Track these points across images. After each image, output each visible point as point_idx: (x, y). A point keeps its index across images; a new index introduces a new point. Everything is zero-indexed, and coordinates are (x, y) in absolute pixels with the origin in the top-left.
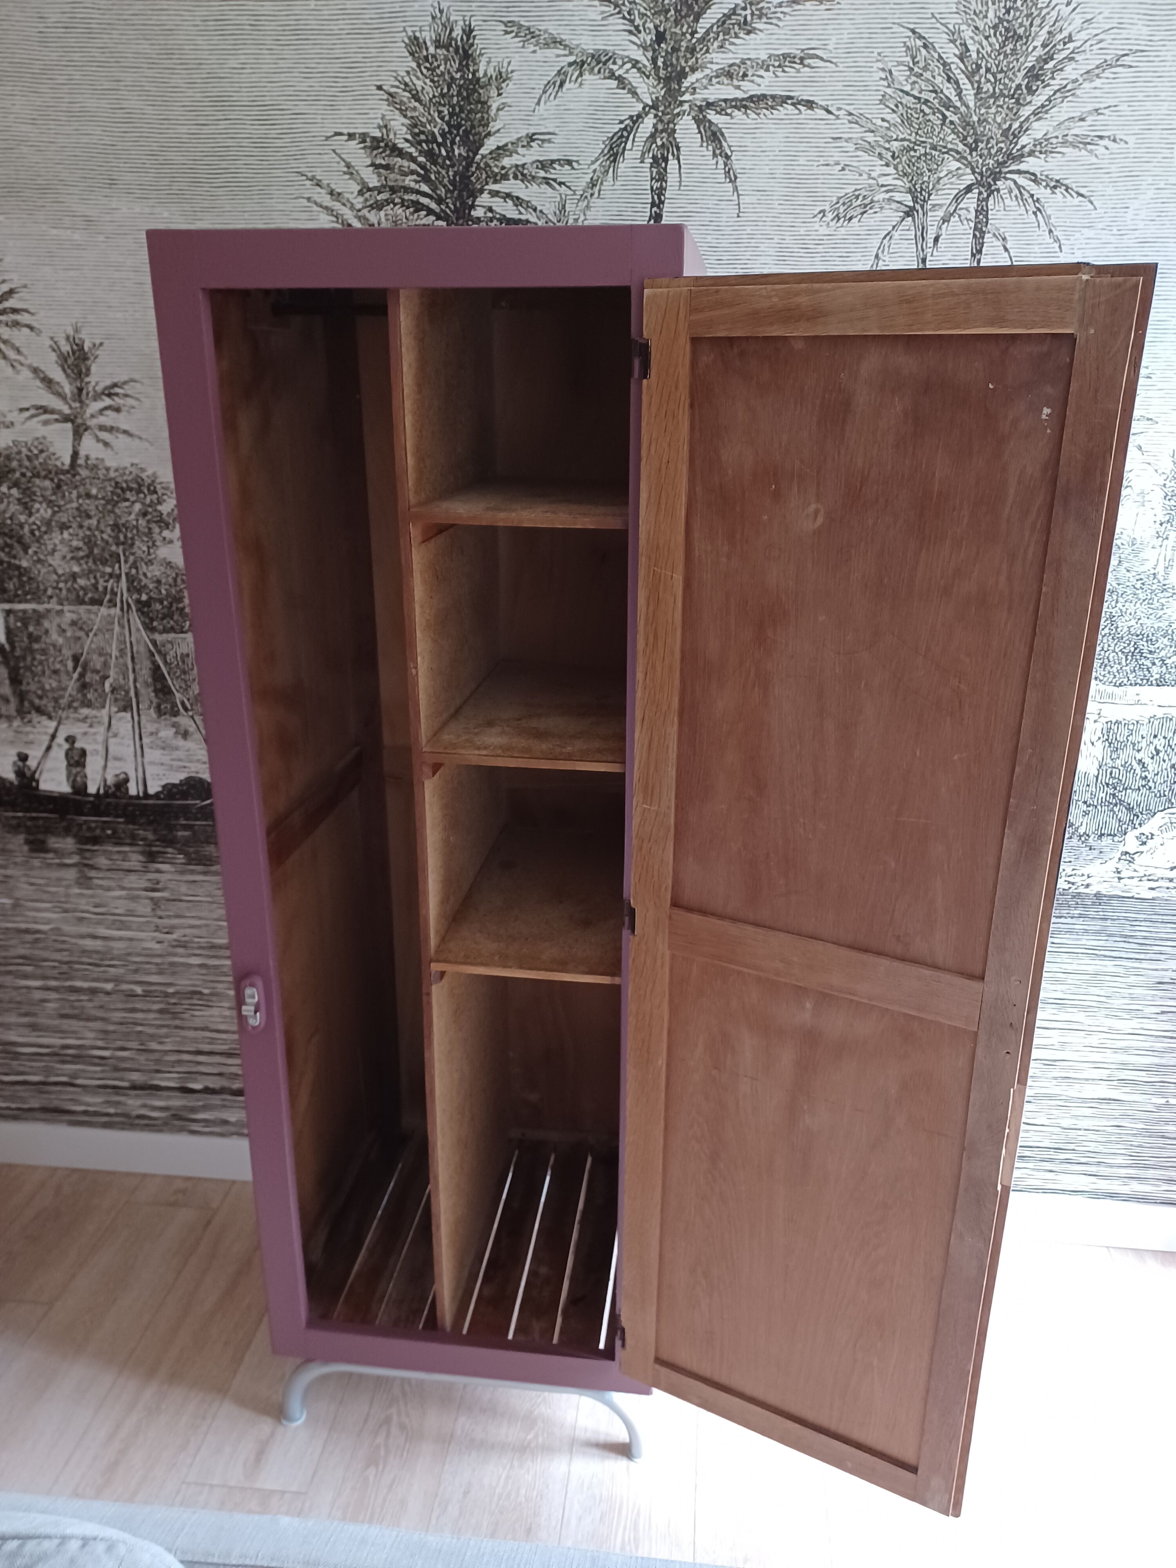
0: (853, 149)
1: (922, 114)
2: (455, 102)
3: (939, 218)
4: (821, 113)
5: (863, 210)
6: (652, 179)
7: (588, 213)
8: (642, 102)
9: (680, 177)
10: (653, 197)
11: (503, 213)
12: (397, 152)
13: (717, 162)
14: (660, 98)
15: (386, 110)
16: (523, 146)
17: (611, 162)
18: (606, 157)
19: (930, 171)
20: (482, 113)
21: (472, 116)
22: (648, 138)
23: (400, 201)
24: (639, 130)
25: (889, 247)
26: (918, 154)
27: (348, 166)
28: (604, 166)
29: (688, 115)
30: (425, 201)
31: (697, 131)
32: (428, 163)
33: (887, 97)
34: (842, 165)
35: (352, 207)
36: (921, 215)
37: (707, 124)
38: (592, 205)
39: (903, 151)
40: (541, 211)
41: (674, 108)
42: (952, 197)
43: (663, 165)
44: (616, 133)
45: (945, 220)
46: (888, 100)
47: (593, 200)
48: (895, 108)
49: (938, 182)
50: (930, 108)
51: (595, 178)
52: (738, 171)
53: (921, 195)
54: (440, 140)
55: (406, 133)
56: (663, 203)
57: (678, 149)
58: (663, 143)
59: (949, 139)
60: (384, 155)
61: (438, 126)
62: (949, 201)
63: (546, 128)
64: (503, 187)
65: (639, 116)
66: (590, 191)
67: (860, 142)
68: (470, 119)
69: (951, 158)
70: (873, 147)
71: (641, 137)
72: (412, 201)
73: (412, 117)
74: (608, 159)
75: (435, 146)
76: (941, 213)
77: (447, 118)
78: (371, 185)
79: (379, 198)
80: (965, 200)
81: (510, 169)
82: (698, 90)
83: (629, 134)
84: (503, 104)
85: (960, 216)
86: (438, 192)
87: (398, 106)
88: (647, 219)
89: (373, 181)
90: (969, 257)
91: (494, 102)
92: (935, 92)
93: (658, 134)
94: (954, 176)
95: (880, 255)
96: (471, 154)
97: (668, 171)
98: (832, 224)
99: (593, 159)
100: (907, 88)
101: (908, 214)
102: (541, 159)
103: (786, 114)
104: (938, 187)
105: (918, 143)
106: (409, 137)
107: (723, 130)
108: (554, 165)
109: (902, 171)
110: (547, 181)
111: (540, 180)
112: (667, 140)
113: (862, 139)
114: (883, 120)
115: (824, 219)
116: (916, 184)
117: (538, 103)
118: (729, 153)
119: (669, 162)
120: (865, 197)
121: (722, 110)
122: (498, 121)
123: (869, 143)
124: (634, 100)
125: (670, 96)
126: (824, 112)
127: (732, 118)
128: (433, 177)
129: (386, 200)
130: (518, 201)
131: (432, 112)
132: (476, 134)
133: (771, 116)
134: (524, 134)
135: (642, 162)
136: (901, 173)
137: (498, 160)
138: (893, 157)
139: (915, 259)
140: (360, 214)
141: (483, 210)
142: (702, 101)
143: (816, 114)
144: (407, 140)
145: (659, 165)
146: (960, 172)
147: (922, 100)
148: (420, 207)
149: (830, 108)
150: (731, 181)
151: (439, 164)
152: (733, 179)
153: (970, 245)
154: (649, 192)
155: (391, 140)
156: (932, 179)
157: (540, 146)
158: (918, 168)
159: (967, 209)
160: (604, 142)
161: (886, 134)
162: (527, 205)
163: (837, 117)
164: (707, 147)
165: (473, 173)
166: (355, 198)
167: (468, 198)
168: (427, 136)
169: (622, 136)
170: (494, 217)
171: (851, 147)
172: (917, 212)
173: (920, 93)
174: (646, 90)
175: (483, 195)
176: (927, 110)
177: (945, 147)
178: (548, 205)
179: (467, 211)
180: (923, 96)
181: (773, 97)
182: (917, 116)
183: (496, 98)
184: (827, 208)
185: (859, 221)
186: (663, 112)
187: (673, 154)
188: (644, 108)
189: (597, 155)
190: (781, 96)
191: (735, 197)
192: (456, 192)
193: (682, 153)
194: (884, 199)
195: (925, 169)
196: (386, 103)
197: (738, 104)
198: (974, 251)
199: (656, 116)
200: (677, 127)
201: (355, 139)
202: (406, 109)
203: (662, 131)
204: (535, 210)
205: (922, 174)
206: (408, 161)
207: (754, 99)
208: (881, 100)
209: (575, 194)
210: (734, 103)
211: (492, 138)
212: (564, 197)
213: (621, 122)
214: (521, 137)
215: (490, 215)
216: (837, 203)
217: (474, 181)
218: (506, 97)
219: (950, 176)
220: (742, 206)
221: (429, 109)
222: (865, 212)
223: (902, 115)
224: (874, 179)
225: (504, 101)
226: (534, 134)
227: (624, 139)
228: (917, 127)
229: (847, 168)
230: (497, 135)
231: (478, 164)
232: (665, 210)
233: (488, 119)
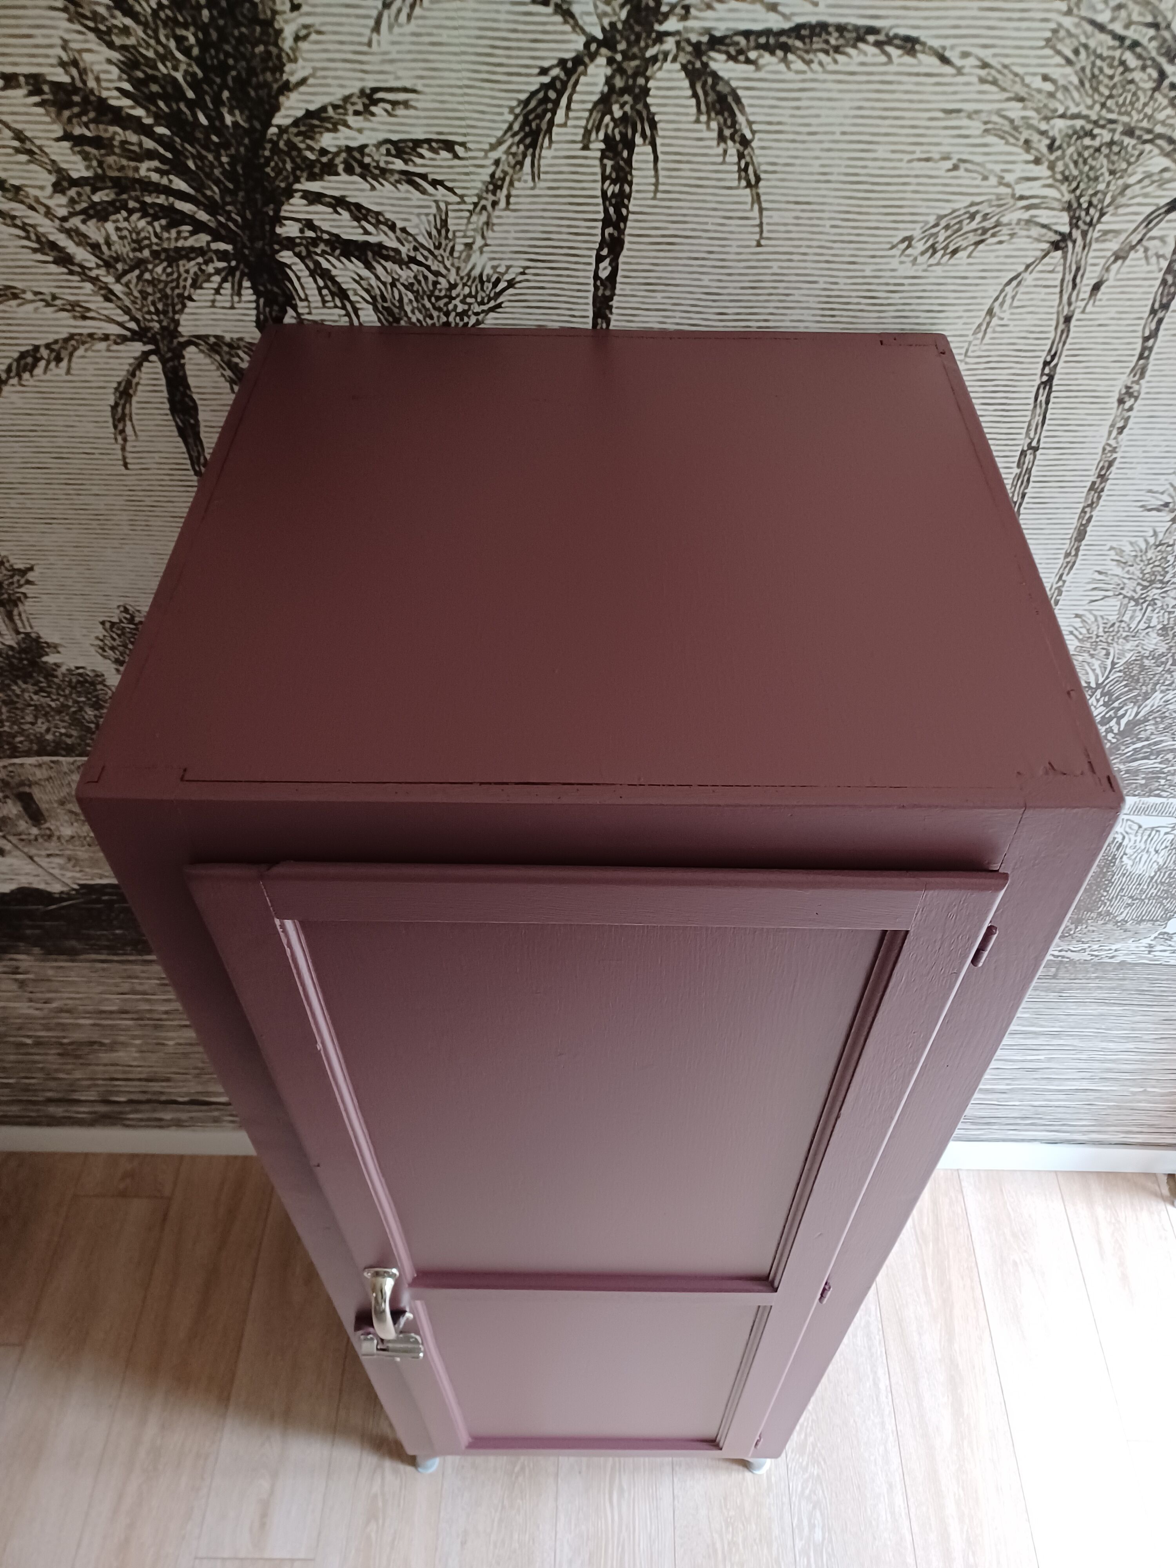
0: (979, 132)
1: (1121, 69)
2: (206, 20)
3: (1109, 254)
4: (929, 62)
5: (979, 238)
6: (604, 178)
7: (489, 234)
8: (583, 32)
9: (656, 176)
10: (606, 211)
11: (335, 231)
12: (110, 116)
13: (725, 151)
14: (620, 26)
15: (68, 31)
16: (357, 113)
17: (527, 148)
18: (517, 138)
19: (1112, 172)
20: (266, 44)
21: (246, 49)
22: (596, 104)
23: (137, 205)
24: (578, 88)
25: (1013, 298)
26: (1097, 143)
27: (19, 136)
28: (514, 155)
29: (674, 60)
30: (186, 207)
31: (689, 93)
32: (177, 140)
33: (1062, 33)
34: (954, 161)
35: (49, 213)
36: (1078, 249)
37: (710, 81)
38: (495, 221)
39: (1070, 137)
40: (404, 230)
41: (647, 47)
42: (1141, 218)
43: (625, 154)
44: (533, 94)
45: (1118, 257)
46: (1061, 40)
47: (497, 213)
48: (1071, 56)
49: (1122, 193)
50: (1140, 57)
51: (498, 174)
52: (763, 168)
53: (1087, 213)
54: (190, 94)
55: (120, 79)
56: (625, 219)
57: (653, 125)
58: (625, 113)
59: (1161, 116)
60: (85, 119)
61: (183, 67)
62: (1134, 226)
63: (398, 78)
64: (329, 186)
65: (578, 61)
66: (491, 197)
67: (995, 118)
68: (243, 57)
69: (1156, 151)
70: (1016, 128)
71: (583, 102)
72: (161, 206)
73: (124, 48)
74: (521, 141)
75: (182, 106)
76: (1114, 245)
77: (196, 51)
78: (75, 175)
79: (96, 198)
80: (1162, 225)
81: (337, 154)
82: (693, 11)
83: (560, 95)
84: (305, 27)
85: (1146, 250)
86: (209, 193)
87: (91, 24)
88: (597, 246)
89: (78, 168)
90: (1146, 315)
91: (286, 22)
92: (1156, 26)
93: (614, 97)
94: (1153, 182)
95: (996, 310)
96: (257, 125)
97: (634, 165)
98: (921, 259)
99: (493, 140)
100: (1103, 17)
101: (1056, 246)
102: (395, 137)
103: (863, 64)
104: (1121, 200)
105: (1102, 122)
106: (127, 86)
107: (740, 93)
108: (420, 150)
109: (1062, 173)
110: (409, 178)
111: (397, 176)
112: (632, 107)
113: (999, 113)
114: (1046, 78)
115: (909, 251)
116: (1081, 196)
117: (377, 28)
118: (749, 136)
119: (636, 150)
120: (985, 217)
121: (741, 52)
122: (300, 62)
123: (1012, 121)
124: (568, 28)
125: (638, 22)
126: (935, 61)
127: (758, 68)
128: (191, 164)
129: (112, 203)
130: (359, 213)
131: (163, 39)
132: (259, 87)
133: (832, 67)
134: (356, 91)
135: (586, 148)
136: (1059, 177)
137: (312, 138)
138: (1051, 147)
139: (1055, 316)
140: (67, 225)
141: (298, 226)
142: (701, 34)
143: (920, 64)
144: (124, 93)
145: (616, 155)
146: (1166, 175)
147: (1128, 42)
148: (178, 217)
149: (947, 54)
150: (749, 185)
151: (198, 140)
152: (753, 181)
153: (1152, 296)
154: (600, 201)
155: (92, 91)
156: (1112, 187)
157: (389, 114)
158: (1092, 168)
159: (1162, 239)
160: (511, 110)
161: (1045, 106)
162: (378, 219)
163: (960, 71)
164: (708, 123)
165: (268, 160)
166: (51, 197)
167: (266, 204)
168: (162, 87)
169: (546, 99)
170: (320, 239)
171: (975, 127)
172: (1074, 242)
173: (1127, 26)
174: (591, 8)
175: (292, 201)
176: (1132, 61)
177: (1149, 131)
178: (415, 220)
179: (267, 227)
180: (1132, 34)
181: (841, 29)
182: (1109, 72)
183: (290, 15)
184: (917, 234)
185: (969, 256)
186: (623, 52)
187: (644, 135)
188: (587, 45)
189: (499, 133)
190: (857, 28)
191: (756, 213)
192: (241, 194)
193: (660, 133)
194: (1019, 222)
195: (1104, 170)
196: (65, 15)
197: (772, 41)
198: (1157, 306)
199: (610, 61)
200: (651, 84)
201: (18, 86)
202: (109, 31)
203: (623, 91)
204: (393, 227)
205: (1096, 179)
206: (136, 132)
207: (804, 32)
208: (1048, 40)
209: (464, 202)
210: (762, 40)
211: (294, 96)
212: (443, 206)
213: (544, 71)
214: (350, 96)
215: (310, 234)
216: (936, 225)
217: (272, 174)
218: (308, 14)
219: (1147, 182)
220: (765, 228)
221: (156, 31)
222: (982, 241)
223: (1083, 69)
224: (1008, 185)
225: (308, 20)
226: (375, 90)
227: (550, 106)
228: (1107, 92)
229: (963, 166)
230: (302, 89)
231: (275, 144)
232: (627, 231)
233: (279, 57)
